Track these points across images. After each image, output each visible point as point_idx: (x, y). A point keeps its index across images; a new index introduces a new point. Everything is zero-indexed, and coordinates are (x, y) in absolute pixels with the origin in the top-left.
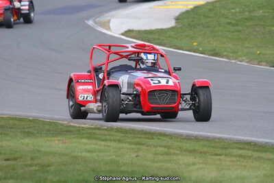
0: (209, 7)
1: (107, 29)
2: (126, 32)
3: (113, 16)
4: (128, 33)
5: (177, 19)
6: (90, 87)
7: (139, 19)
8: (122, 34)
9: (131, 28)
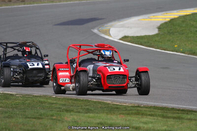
0: (181, 20)
1: (108, 36)
2: (123, 38)
3: (112, 26)
4: (125, 38)
5: (159, 28)
6: (67, 74)
7: (131, 28)
8: (120, 39)
9: (127, 35)
